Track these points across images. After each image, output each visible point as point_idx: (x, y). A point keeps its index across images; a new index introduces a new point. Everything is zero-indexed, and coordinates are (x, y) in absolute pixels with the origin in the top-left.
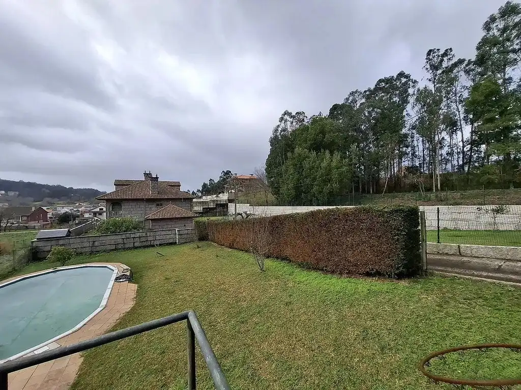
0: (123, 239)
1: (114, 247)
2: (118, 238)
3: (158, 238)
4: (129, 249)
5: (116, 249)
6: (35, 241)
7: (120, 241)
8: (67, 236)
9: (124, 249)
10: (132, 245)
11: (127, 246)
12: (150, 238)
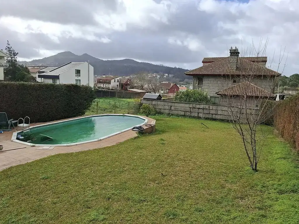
0: (191, 108)
1: (183, 113)
2: (187, 106)
3: (219, 112)
4: (194, 117)
5: (184, 116)
6: (142, 100)
7: (188, 109)
8: (157, 99)
9: (190, 117)
10: (196, 115)
11: (193, 114)
12: (212, 112)
